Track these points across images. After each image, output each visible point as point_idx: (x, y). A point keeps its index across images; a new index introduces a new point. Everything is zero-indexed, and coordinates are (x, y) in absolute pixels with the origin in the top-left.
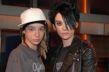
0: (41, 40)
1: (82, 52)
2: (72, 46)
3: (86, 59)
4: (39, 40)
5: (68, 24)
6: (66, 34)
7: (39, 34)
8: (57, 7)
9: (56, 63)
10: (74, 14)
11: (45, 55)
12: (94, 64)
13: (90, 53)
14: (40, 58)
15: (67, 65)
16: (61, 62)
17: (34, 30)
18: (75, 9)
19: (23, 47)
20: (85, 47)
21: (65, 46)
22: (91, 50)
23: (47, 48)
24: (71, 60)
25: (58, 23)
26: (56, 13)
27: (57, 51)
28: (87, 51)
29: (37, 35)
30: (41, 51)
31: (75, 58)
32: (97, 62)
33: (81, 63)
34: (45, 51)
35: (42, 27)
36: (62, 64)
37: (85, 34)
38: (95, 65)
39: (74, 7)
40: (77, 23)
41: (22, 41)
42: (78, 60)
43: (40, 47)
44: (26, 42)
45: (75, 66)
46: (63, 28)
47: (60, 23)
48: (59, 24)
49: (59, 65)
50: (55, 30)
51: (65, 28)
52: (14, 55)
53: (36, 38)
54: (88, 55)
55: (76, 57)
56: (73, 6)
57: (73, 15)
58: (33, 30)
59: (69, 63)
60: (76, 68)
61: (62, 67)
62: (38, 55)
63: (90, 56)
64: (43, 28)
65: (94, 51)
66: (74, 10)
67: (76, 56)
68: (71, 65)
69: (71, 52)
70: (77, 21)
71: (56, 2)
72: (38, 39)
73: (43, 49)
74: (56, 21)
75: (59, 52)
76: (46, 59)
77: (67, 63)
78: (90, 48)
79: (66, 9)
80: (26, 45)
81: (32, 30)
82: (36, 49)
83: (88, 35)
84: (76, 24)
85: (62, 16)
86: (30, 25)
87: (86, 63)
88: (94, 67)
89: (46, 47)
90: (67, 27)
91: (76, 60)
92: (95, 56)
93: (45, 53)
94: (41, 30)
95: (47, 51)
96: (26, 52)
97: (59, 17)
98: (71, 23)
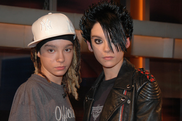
0: (67, 68)
1: (136, 89)
2: (120, 78)
3: (142, 100)
4: (64, 67)
5: (113, 42)
6: (109, 59)
7: (64, 57)
8: (94, 12)
9: (92, 106)
10: (123, 24)
11: (76, 93)
12: (156, 109)
13: (149, 90)
14: (67, 98)
15: (111, 111)
16: (100, 106)
17: (55, 51)
18: (125, 16)
19: (38, 80)
20: (141, 81)
21: (108, 78)
22: (151, 85)
23: (79, 80)
24: (117, 102)
25: (96, 40)
26: (93, 23)
27: (94, 87)
28: (145, 88)
29: (61, 60)
30: (69, 86)
31: (123, 98)
32: (161, 106)
33: (133, 108)
34: (76, 87)
35: (69, 45)
36: (101, 109)
37: (140, 56)
38: (157, 111)
39: (124, 13)
40: (128, 39)
41: (35, 69)
42: (129, 102)
43: (66, 80)
44: (42, 72)
45: (124, 112)
46: (104, 48)
47: (99, 40)
48: (97, 42)
49: (97, 110)
50: (92, 51)
51: (107, 49)
52: (23, 93)
53: (59, 65)
54: (145, 94)
55: (126, 98)
56: (121, 11)
57: (121, 26)
58: (53, 51)
59: (113, 107)
60: (126, 115)
61: (101, 114)
62: (63, 93)
63: (149, 96)
64: (71, 47)
65: (156, 87)
66: (123, 18)
67: (126, 96)
68: (117, 111)
69: (117, 89)
70: (128, 37)
71: (93, 4)
72: (62, 65)
73: (72, 83)
74: (93, 36)
75: (98, 88)
76: (78, 99)
77: (111, 108)
78: (149, 82)
79: (110, 16)
80: (44, 75)
81: (51, 51)
82: (59, 83)
83: (145, 58)
84: (126, 41)
85: (103, 28)
86: (49, 43)
87: (142, 108)
88: (155, 115)
89: (76, 79)
90: (111, 47)
91: (126, 103)
92: (158, 96)
93: (75, 90)
94: (67, 50)
95: (78, 86)
96: (43, 88)
97: (98, 30)
98: (118, 40)
